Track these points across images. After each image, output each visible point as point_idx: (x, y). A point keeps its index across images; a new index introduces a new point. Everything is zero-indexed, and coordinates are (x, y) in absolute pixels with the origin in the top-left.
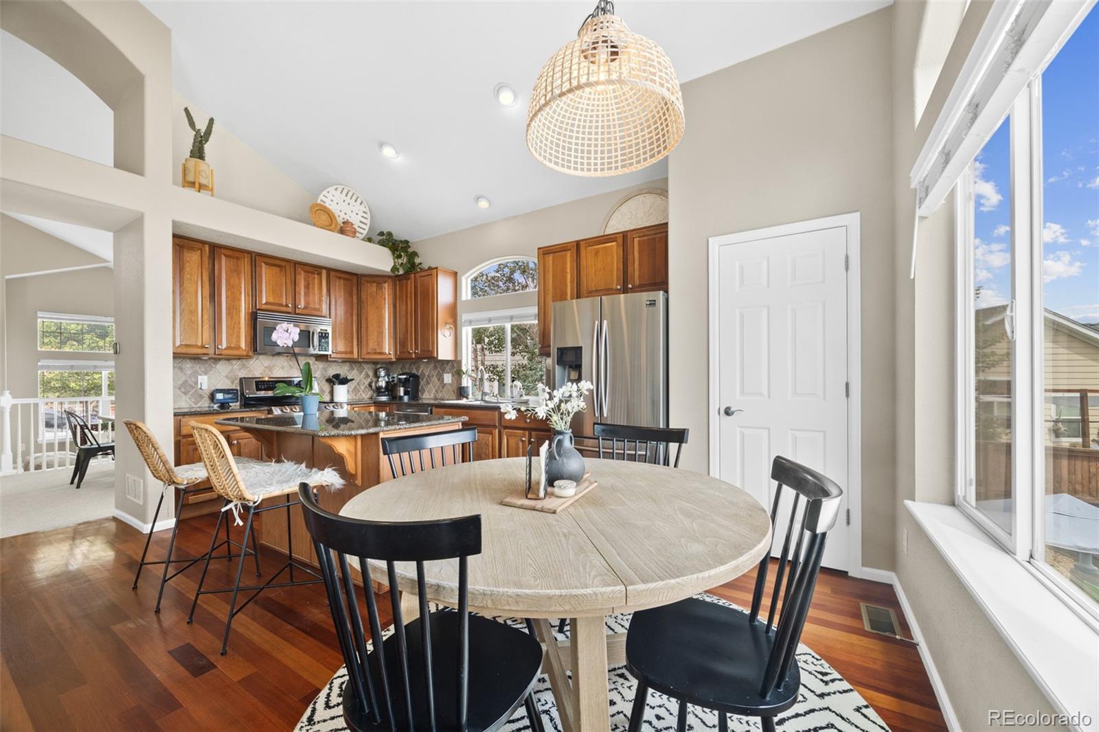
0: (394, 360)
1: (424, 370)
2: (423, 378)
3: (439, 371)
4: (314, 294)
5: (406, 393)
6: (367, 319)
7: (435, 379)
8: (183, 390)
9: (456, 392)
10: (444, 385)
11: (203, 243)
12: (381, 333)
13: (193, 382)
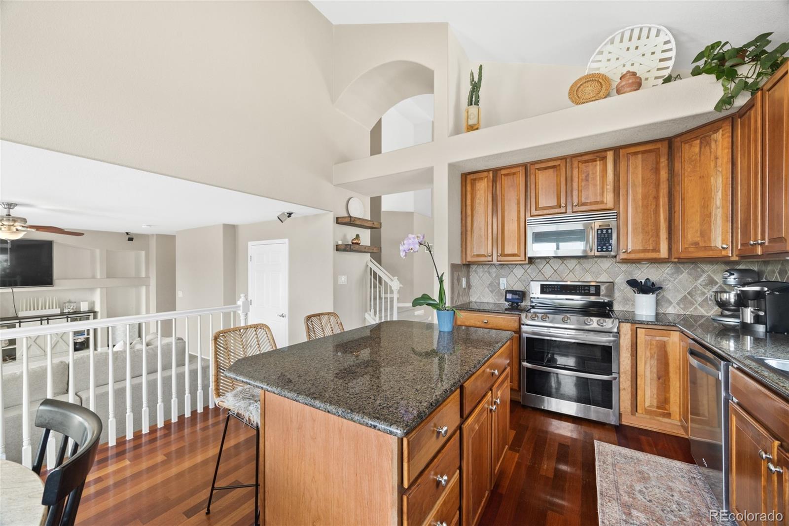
0: (735, 258)
5: (757, 319)
11: (488, 171)
13: (497, 283)
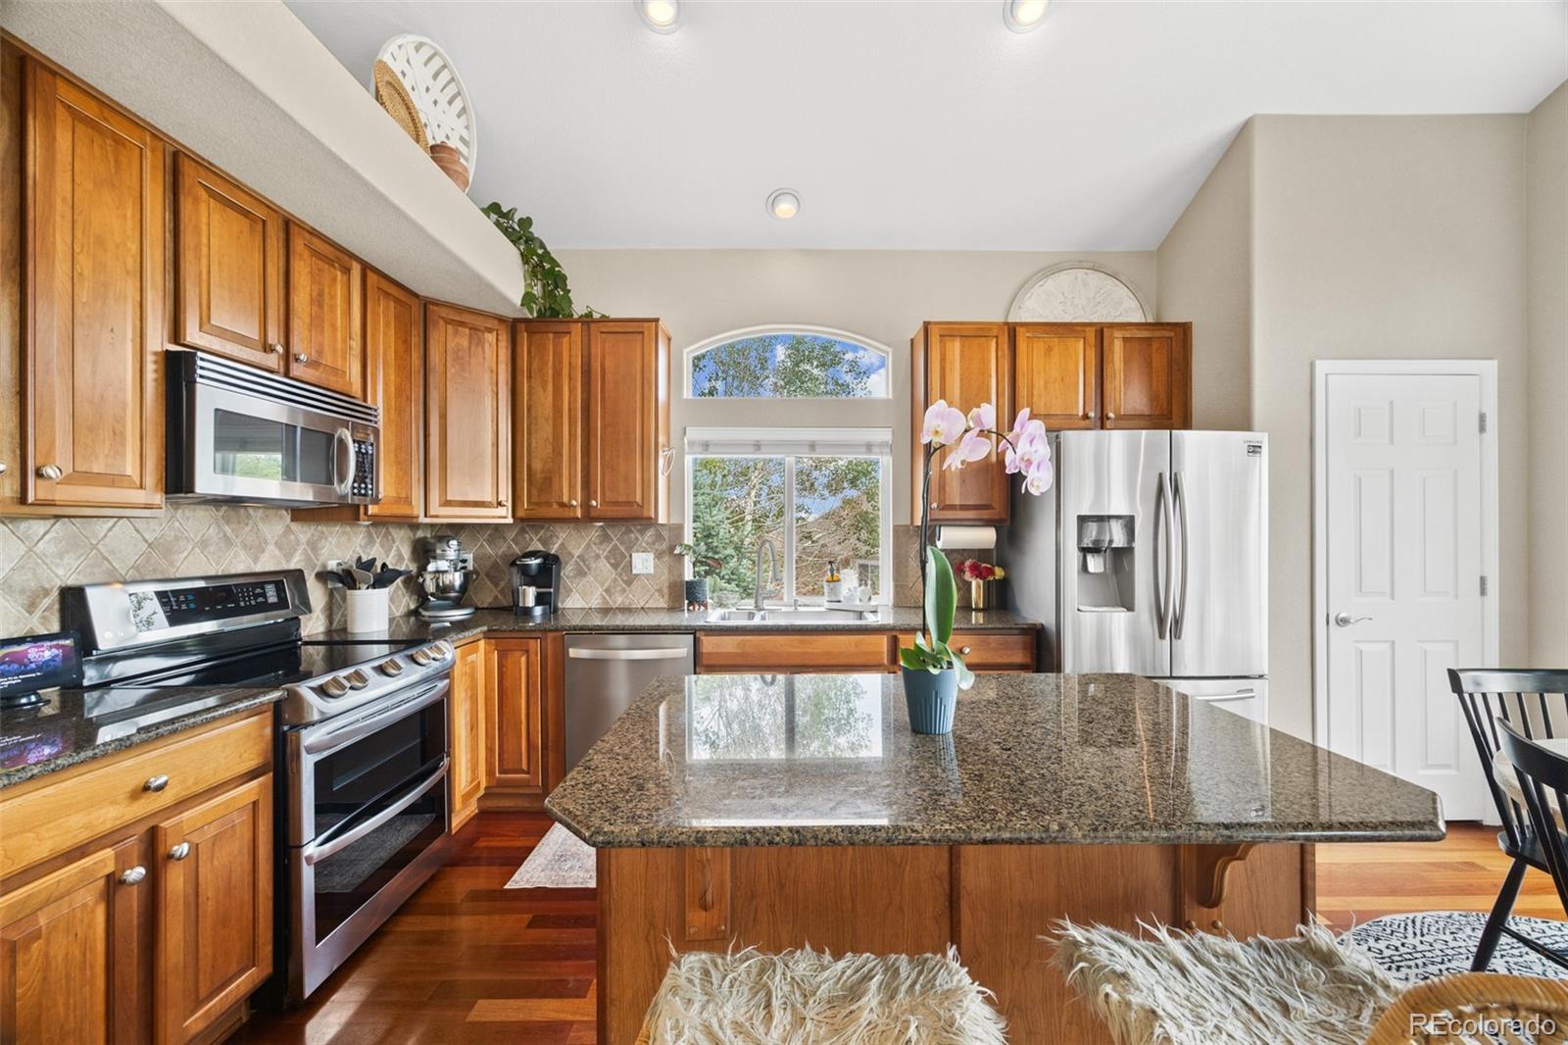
0: (506, 521)
1: (570, 543)
4: (333, 326)
5: (540, 600)
7: (604, 567)
9: (666, 590)
10: (630, 579)
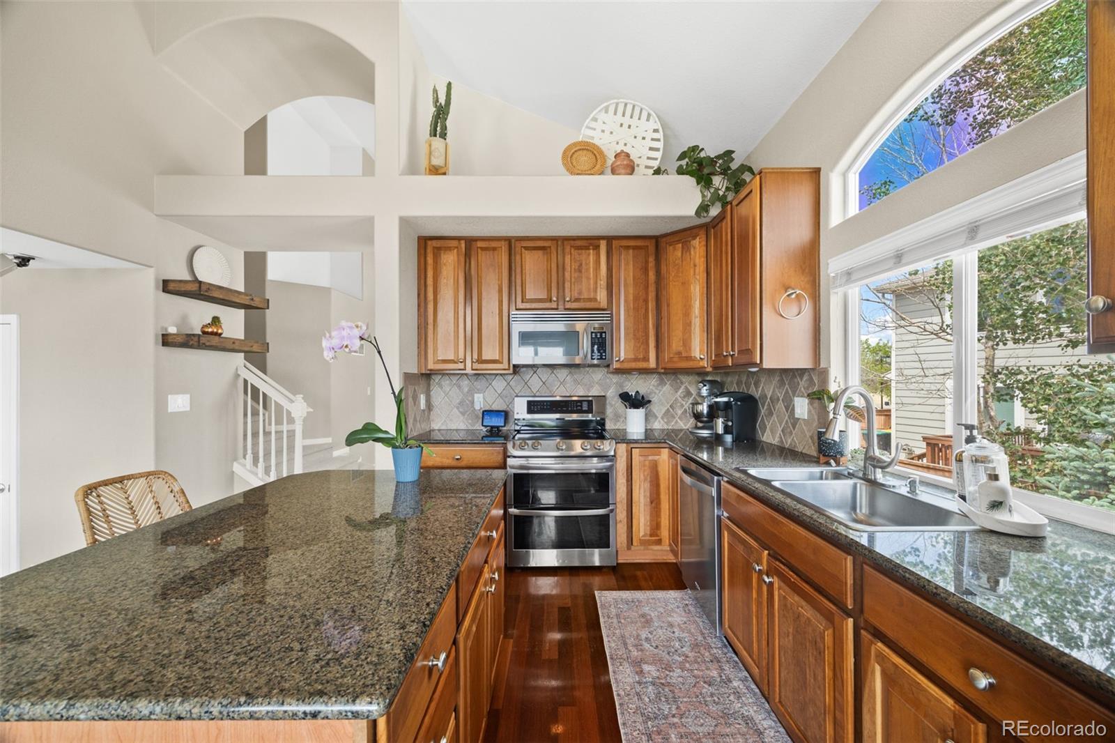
0: (709, 369)
2: (765, 403)
3: (787, 392)
4: (588, 278)
5: (727, 429)
6: (668, 305)
7: (780, 406)
8: (461, 410)
10: (795, 421)
11: (459, 239)
12: (688, 325)
13: (470, 401)
